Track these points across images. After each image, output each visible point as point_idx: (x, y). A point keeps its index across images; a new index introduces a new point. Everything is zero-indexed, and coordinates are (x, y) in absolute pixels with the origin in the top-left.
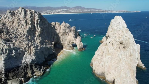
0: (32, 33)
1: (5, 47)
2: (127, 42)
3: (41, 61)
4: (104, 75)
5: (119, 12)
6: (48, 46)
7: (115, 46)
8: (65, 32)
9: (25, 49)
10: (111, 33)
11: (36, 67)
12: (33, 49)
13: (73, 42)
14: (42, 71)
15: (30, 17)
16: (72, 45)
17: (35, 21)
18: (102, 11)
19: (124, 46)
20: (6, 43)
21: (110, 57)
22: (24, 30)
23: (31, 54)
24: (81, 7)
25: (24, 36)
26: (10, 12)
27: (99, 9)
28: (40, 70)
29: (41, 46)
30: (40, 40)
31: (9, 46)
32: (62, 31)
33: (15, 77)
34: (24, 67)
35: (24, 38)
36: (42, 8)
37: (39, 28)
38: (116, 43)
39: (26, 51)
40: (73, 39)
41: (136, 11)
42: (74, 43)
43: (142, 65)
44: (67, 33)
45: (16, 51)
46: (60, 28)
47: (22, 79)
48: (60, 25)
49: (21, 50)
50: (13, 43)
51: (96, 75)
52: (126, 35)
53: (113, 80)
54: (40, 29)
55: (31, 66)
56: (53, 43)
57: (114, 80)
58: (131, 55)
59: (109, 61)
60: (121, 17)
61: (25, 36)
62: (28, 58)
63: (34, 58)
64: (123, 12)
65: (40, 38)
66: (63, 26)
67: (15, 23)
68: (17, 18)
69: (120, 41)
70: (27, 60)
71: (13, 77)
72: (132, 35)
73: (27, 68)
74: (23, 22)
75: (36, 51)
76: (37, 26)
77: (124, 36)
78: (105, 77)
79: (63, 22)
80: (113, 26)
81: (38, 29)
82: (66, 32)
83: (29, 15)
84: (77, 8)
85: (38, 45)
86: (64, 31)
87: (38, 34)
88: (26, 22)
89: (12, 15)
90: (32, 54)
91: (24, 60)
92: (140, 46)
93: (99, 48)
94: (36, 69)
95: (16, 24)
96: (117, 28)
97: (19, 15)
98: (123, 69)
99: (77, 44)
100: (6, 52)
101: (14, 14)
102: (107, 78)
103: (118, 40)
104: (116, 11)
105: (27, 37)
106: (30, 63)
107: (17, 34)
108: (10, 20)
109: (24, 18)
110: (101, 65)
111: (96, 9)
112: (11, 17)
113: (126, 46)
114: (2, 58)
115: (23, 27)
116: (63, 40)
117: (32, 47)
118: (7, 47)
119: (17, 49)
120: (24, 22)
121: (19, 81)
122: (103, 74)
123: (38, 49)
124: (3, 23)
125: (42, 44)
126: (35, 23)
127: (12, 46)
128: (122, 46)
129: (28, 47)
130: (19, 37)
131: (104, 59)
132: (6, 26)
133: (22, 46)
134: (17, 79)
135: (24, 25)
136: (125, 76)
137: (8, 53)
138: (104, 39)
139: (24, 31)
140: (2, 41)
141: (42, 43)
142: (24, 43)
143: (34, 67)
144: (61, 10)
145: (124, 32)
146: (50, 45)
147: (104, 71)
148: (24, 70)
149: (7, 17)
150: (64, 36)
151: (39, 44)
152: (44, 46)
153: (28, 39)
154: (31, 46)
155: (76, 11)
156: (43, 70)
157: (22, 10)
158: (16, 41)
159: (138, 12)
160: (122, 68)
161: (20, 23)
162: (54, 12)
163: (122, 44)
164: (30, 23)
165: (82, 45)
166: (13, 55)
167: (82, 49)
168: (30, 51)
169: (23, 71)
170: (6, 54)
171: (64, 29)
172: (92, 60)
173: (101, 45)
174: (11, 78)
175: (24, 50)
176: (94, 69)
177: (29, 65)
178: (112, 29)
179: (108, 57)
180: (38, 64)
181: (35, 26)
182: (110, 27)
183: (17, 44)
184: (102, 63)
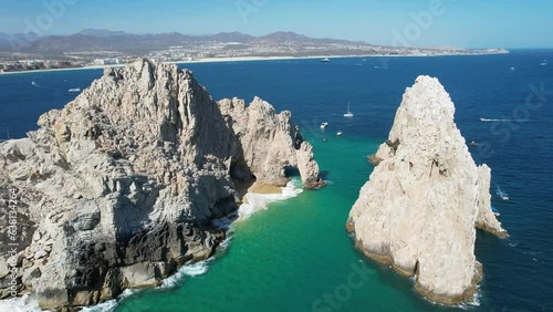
0: (171, 135)
1: (113, 174)
2: (449, 157)
3: (203, 217)
4: (389, 253)
5: (431, 55)
6: (217, 173)
7: (418, 169)
8: (263, 129)
9: (162, 180)
10: (405, 130)
11: (191, 234)
12: (182, 179)
13: (287, 162)
14: (207, 244)
15: (167, 87)
16: (283, 171)
17: (180, 99)
18: (369, 48)
19: (442, 169)
20: (113, 164)
21: (404, 200)
22: (151, 125)
23: (177, 194)
24: (292, 36)
25: (152, 143)
26: (112, 74)
27: (358, 44)
28: (202, 242)
29: (200, 173)
30: (194, 154)
31: (122, 171)
32: (252, 126)
33: (141, 258)
34: (161, 232)
35: (153, 147)
36: (149, 37)
37: (190, 117)
38: (422, 162)
39: (165, 187)
40: (289, 151)
41: (490, 51)
42: (292, 163)
43: (496, 225)
44: (269, 131)
45: (139, 185)
46: (247, 116)
47: (160, 263)
48: (247, 105)
49: (150, 182)
50: (130, 165)
51: (366, 253)
52: (448, 139)
53: (414, 263)
54: (193, 122)
55: (180, 229)
56: (228, 163)
57: (417, 263)
58: (460, 191)
59: (403, 210)
60: (436, 80)
61: (155, 144)
62: (169, 208)
63: (187, 206)
64: (446, 53)
65: (194, 147)
66: (256, 112)
67: (124, 105)
68: (129, 88)
69: (433, 156)
70: (165, 213)
71: (135, 258)
72: (463, 140)
73: (168, 234)
74: (148, 101)
75: (190, 188)
76: (186, 114)
77: (443, 143)
78: (392, 259)
79: (256, 98)
80: (410, 109)
81: (188, 120)
82: (267, 129)
83: (162, 79)
84: (280, 37)
85: (190, 167)
86: (260, 127)
87: (188, 138)
88: (156, 101)
89: (116, 80)
90: (180, 195)
91: (158, 214)
92: (489, 169)
93: (371, 177)
94: (192, 238)
95: (127, 108)
96: (423, 114)
97: (135, 79)
98: (441, 230)
99: (299, 167)
100: (115, 190)
101: (122, 77)
102: (396, 260)
103: (427, 153)
104: (421, 50)
105: (160, 144)
106: (177, 222)
107: (134, 138)
108: (111, 96)
109: (150, 88)
110: (379, 224)
111: (349, 43)
112: (114, 87)
113: (446, 167)
114: (108, 205)
115: (147, 116)
116: (257, 154)
117: (179, 175)
118: (119, 175)
119: (140, 181)
120: (151, 100)
121: (152, 270)
122: (386, 249)
123: (193, 182)
124: (94, 107)
125: (200, 168)
126: (178, 105)
127: (129, 171)
128: (436, 170)
129: (167, 174)
130: (141, 145)
131: (389, 207)
132: (104, 113)
133: (153, 171)
134: (146, 263)
135: (150, 109)
136: (444, 248)
137: (120, 191)
138: (384, 149)
139: (152, 128)
140: (105, 157)
141: (200, 162)
142: (157, 163)
143: (186, 232)
144: (221, 45)
145: (443, 130)
146: (220, 170)
147: (388, 239)
148: (161, 239)
149: (105, 89)
150: (259, 143)
151: (193, 167)
152: (206, 173)
153: (164, 151)
154: (175, 171)
155: (275, 50)
156: (210, 243)
157: (143, 65)
158: (137, 157)
159: (499, 52)
160: (438, 227)
161: (139, 105)
162: (196, 54)
163: (437, 163)
164: (167, 103)
165: (316, 169)
166: (130, 196)
167: (315, 183)
168: (174, 187)
169: (158, 243)
170: (117, 194)
171: (259, 121)
172: (353, 212)
173: (376, 169)
174: (132, 260)
175: (159, 183)
176: (359, 236)
177: (173, 227)
178: (410, 118)
179: (398, 200)
180: (196, 226)
181: (178, 114)
182: (401, 111)
183: (139, 165)
184: (383, 218)
